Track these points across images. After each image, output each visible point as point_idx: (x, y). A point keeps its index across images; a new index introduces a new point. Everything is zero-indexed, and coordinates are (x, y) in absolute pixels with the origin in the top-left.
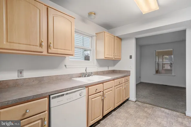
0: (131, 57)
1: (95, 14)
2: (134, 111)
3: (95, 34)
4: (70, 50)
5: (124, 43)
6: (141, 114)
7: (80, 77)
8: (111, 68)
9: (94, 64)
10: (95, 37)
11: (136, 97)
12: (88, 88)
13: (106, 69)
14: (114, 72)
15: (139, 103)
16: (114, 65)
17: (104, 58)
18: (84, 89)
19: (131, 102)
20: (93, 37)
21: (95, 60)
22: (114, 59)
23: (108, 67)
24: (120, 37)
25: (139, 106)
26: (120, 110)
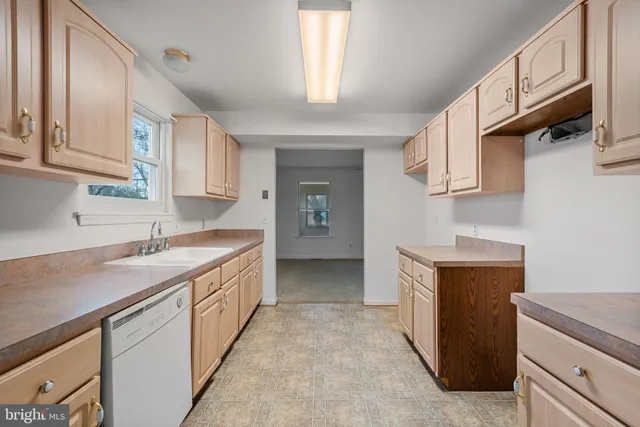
0: (265, 195)
1: (188, 57)
2: (283, 325)
3: (169, 116)
4: (120, 161)
5: (246, 157)
6: (299, 326)
7: (128, 256)
8: (211, 226)
9: (166, 211)
10: (170, 125)
11: (278, 295)
12: (194, 282)
13: (196, 227)
14: (217, 236)
15: (286, 306)
16: (217, 215)
17: (203, 194)
18: (184, 286)
19: (268, 309)
20: (163, 125)
21: (171, 200)
22: (225, 198)
23: (203, 220)
24: (239, 140)
25: (288, 311)
26: (250, 332)
